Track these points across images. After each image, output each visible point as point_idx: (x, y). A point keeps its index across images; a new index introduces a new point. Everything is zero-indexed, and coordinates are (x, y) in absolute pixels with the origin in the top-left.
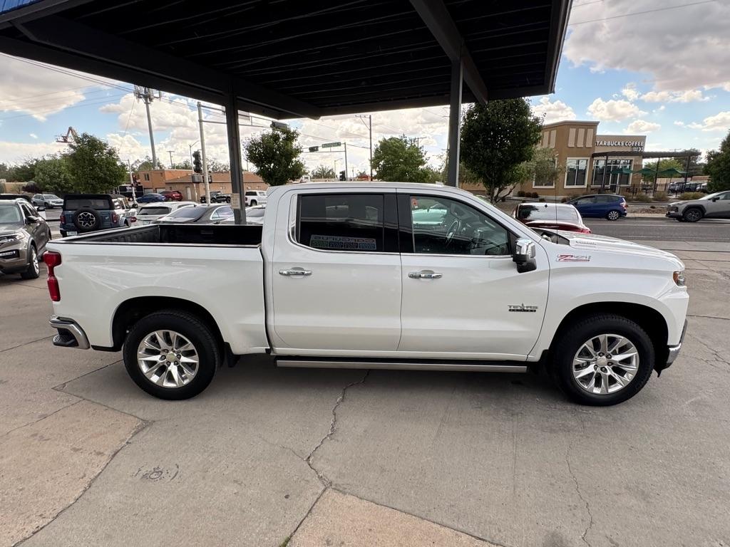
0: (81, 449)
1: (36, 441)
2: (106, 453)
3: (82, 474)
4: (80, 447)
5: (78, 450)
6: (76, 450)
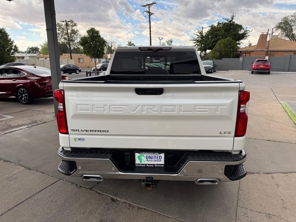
0: (275, 184)
1: (287, 204)
2: (271, 176)
3: (286, 177)
4: (275, 185)
5: (277, 185)
6: (278, 185)
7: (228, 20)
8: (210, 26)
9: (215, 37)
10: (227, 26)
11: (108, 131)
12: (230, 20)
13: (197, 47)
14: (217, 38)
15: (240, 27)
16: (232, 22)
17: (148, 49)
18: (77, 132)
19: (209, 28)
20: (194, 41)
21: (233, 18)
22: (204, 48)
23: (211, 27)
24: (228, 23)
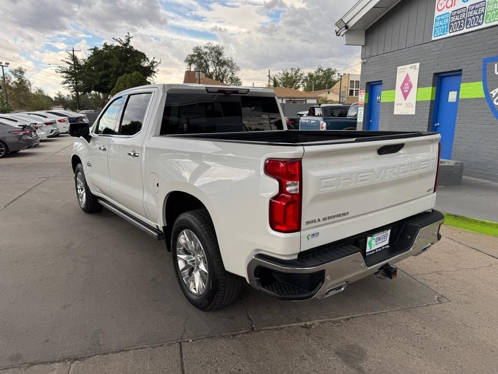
7: (122, 42)
8: (91, 49)
9: (103, 68)
10: (121, 51)
11: (348, 213)
12: (125, 42)
13: (71, 84)
14: (108, 70)
15: (142, 56)
16: (128, 47)
17: (219, 90)
18: (314, 224)
19: (90, 53)
20: (64, 74)
21: (129, 41)
22: (87, 88)
23: (93, 51)
24: (122, 47)
